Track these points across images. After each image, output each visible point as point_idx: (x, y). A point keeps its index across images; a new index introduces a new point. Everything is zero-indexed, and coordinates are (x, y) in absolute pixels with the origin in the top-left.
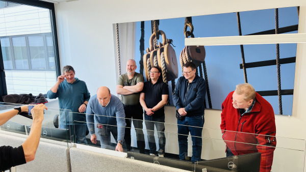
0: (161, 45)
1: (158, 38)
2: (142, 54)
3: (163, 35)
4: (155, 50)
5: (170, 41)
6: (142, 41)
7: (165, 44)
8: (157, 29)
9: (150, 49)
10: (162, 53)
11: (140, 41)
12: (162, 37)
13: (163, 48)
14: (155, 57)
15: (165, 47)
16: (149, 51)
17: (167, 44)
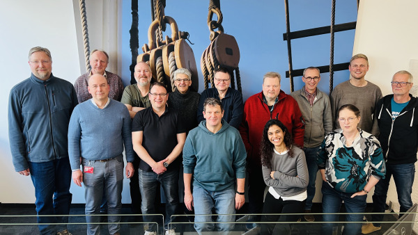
0: (170, 40)
1: (164, 29)
2: (135, 54)
3: (172, 25)
4: (158, 48)
5: (185, 35)
6: (134, 32)
7: (177, 38)
8: (162, 14)
9: (150, 46)
10: (171, 54)
11: (131, 32)
12: (171, 28)
13: (173, 46)
14: (158, 60)
15: (177, 44)
16: (148, 50)
17: (180, 40)
